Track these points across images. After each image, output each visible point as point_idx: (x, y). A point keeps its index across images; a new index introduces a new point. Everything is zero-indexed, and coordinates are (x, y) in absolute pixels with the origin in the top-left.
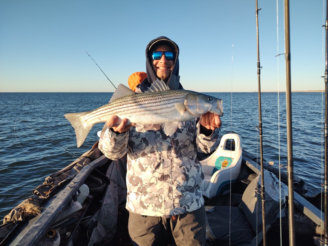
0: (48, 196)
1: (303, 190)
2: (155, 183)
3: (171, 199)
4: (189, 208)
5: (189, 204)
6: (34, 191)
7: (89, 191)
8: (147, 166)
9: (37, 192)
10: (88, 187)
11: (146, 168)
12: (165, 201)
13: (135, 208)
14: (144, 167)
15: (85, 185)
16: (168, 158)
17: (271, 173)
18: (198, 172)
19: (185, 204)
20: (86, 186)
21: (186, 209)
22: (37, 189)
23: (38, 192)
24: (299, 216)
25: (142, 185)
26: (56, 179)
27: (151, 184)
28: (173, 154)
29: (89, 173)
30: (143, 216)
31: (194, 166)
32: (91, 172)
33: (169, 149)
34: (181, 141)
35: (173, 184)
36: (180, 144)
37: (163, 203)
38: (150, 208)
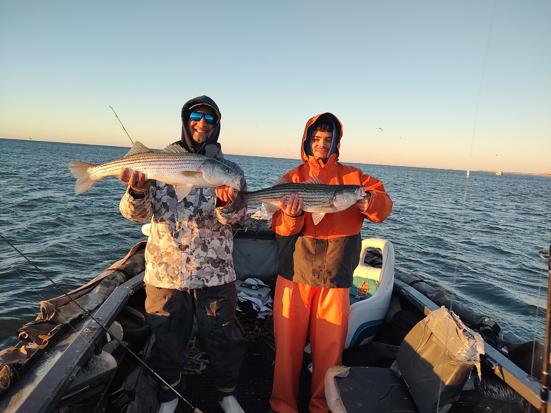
0: (47, 343)
1: (499, 342)
2: (172, 253)
3: (189, 271)
4: (207, 282)
5: (208, 277)
6: (20, 332)
7: (122, 334)
8: (164, 233)
9: (25, 335)
10: (121, 327)
11: (163, 235)
12: (181, 273)
13: (150, 278)
14: (161, 234)
15: (116, 323)
16: (189, 227)
17: (452, 313)
18: (221, 245)
19: (204, 277)
20: (118, 325)
21: (204, 282)
22: (25, 330)
23: (27, 335)
24: (499, 389)
25: (158, 254)
26: (61, 310)
27: (168, 254)
28: (195, 225)
29: (126, 301)
30: (158, 288)
31: (218, 239)
32: (128, 298)
33: (190, 218)
34: (206, 211)
35: (192, 254)
36: (204, 214)
37: (180, 274)
38: (166, 279)
